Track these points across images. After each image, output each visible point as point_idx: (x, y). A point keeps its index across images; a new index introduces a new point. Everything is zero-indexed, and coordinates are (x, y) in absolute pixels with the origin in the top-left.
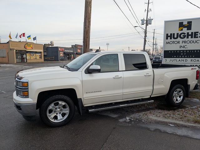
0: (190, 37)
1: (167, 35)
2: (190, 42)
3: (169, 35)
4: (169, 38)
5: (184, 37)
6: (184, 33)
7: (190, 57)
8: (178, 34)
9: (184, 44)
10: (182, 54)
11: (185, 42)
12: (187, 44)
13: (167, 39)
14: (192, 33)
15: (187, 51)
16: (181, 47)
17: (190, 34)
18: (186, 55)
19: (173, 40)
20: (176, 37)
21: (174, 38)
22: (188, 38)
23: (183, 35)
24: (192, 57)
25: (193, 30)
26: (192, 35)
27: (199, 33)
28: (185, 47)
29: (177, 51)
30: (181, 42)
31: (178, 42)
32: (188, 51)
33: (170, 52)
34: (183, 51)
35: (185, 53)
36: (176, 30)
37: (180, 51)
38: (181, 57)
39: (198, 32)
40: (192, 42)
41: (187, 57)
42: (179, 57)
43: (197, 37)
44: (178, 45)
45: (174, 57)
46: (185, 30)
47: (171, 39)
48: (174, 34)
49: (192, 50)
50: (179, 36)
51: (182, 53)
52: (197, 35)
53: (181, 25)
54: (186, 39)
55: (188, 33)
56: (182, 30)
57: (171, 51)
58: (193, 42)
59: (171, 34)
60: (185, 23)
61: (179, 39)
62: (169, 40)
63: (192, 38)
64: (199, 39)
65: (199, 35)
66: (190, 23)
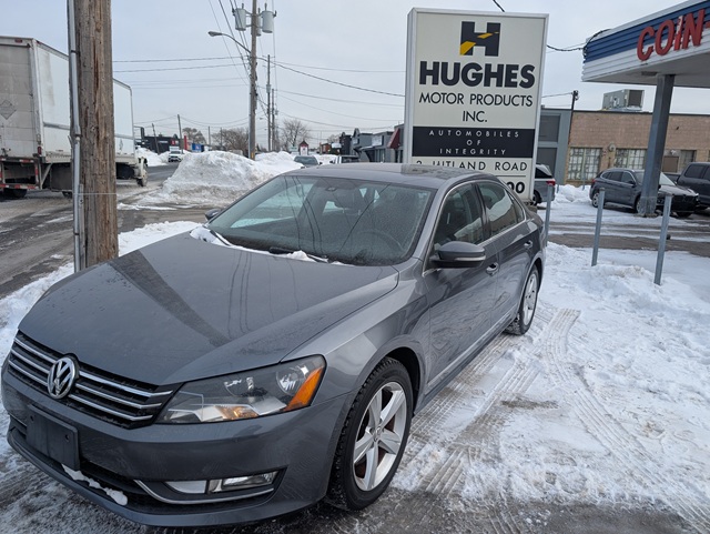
0: (493, 81)
1: (423, 64)
2: (494, 100)
3: (430, 67)
4: (429, 79)
5: (478, 77)
6: (477, 67)
7: (492, 155)
8: (457, 66)
9: (474, 108)
10: (469, 142)
11: (478, 98)
12: (483, 107)
13: (423, 81)
14: (500, 67)
15: (484, 130)
16: (466, 115)
17: (494, 69)
18: (481, 147)
19: (441, 87)
20: (450, 76)
21: (447, 82)
22: (487, 84)
23: (475, 71)
24: (499, 155)
25: (505, 57)
26: (498, 75)
27: (520, 68)
28: (481, 117)
29: (454, 130)
30: (466, 99)
31: (459, 99)
32: (488, 134)
33: (432, 133)
34: (474, 130)
35: (479, 138)
36: (451, 52)
37: (464, 130)
38: (468, 155)
39: (516, 67)
40: (499, 100)
41: (485, 155)
42: (460, 155)
43: (515, 85)
44: (459, 109)
45: (444, 155)
46: (479, 55)
47: (435, 82)
48: (445, 65)
49: (498, 130)
50: (461, 73)
51: (469, 137)
52: (515, 76)
53: (468, 32)
54: (480, 89)
55: (488, 67)
56: (470, 52)
57: (436, 129)
58: (503, 100)
59: (436, 65)
60: (480, 28)
61: (460, 87)
62: (429, 88)
63: (499, 84)
64: (519, 90)
65: (520, 79)
66: (494, 28)
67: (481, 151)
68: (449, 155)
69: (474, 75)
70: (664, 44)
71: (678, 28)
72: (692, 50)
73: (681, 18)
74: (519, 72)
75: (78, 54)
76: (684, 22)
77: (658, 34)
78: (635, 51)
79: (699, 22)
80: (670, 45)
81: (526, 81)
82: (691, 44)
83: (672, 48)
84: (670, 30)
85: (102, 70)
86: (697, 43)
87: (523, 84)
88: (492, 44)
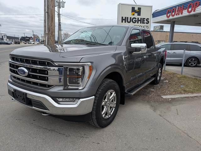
0: (139, 22)
1: (122, 17)
3: (124, 18)
6: (136, 19)
8: (131, 18)
13: (122, 22)
14: (141, 18)
19: (127, 23)
20: (129, 21)
22: (138, 23)
25: (142, 16)
26: (140, 21)
36: (129, 15)
39: (145, 19)
43: (144, 23)
46: (136, 16)
47: (125, 22)
48: (128, 18)
50: (131, 20)
52: (144, 21)
54: (136, 24)
55: (138, 18)
56: (134, 15)
59: (125, 18)
60: (136, 9)
61: (131, 23)
63: (141, 23)
64: (146, 25)
65: (146, 22)
66: (139, 9)
69: (135, 20)
70: (173, 14)
71: (177, 10)
72: (180, 15)
73: (177, 7)
74: (145, 20)
75: (48, 13)
76: (178, 8)
77: (172, 11)
78: (166, 15)
79: (182, 8)
80: (175, 14)
81: (147, 22)
82: (180, 14)
83: (175, 15)
84: (175, 10)
85: (53, 17)
86: (182, 14)
87: (146, 23)
88: (139, 13)
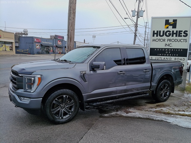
0: (175, 35)
1: (154, 31)
2: (175, 41)
3: (156, 32)
4: (155, 35)
5: (170, 34)
6: (170, 32)
7: (174, 56)
8: (164, 31)
9: (169, 43)
10: (167, 52)
11: (170, 40)
12: (171, 42)
13: (153, 36)
14: (177, 31)
15: (171, 49)
16: (166, 45)
17: (175, 32)
18: (170, 53)
19: (159, 37)
20: (161, 34)
21: (160, 36)
22: (173, 36)
23: (169, 33)
24: (176, 56)
25: (178, 28)
26: (176, 34)
27: (183, 32)
28: (170, 45)
29: (162, 49)
30: (166, 40)
31: (164, 40)
32: (172, 50)
34: (168, 49)
35: (170, 51)
36: (162, 28)
37: (165, 49)
38: (166, 56)
39: (182, 31)
40: (176, 40)
41: (171, 56)
42: (164, 56)
43: (181, 36)
44: (164, 43)
46: (170, 28)
47: (157, 36)
48: (160, 31)
49: (176, 49)
50: (165, 33)
51: (167, 51)
52: (181, 34)
53: (167, 22)
54: (171, 37)
55: (173, 31)
56: (168, 28)
57: (157, 49)
59: (157, 31)
60: (171, 21)
61: (165, 37)
62: (155, 37)
63: (176, 36)
64: (183, 38)
65: (183, 34)
66: (175, 21)
67: (170, 55)
68: (160, 56)
69: (169, 34)
74: (183, 33)
75: (68, 35)
81: (185, 35)
85: (72, 38)
87: (184, 36)
88: (174, 25)
